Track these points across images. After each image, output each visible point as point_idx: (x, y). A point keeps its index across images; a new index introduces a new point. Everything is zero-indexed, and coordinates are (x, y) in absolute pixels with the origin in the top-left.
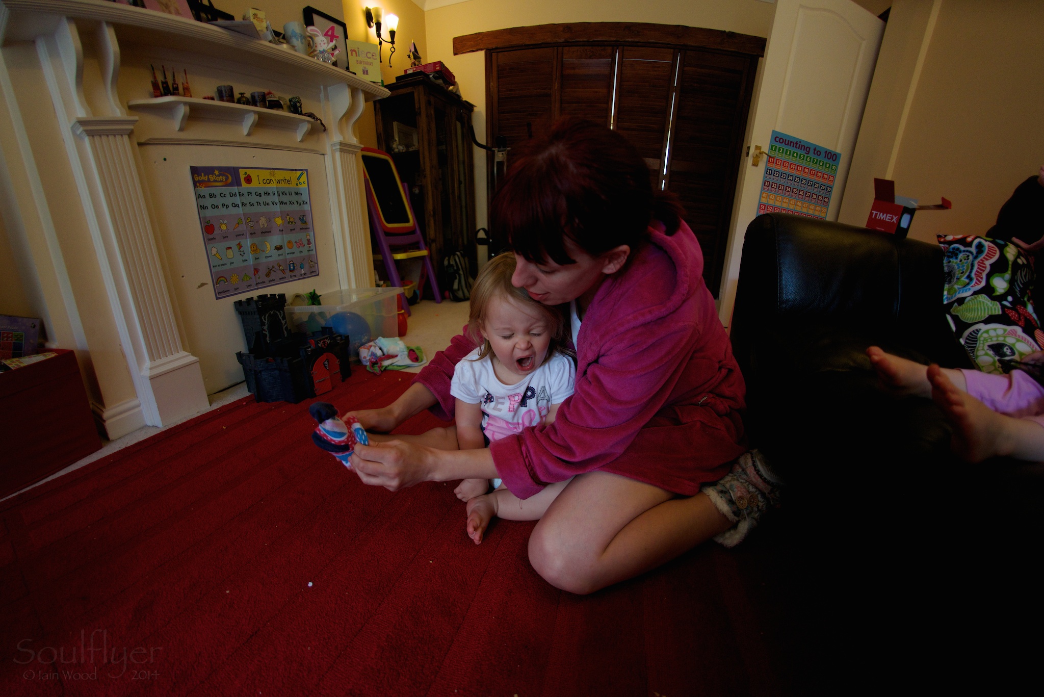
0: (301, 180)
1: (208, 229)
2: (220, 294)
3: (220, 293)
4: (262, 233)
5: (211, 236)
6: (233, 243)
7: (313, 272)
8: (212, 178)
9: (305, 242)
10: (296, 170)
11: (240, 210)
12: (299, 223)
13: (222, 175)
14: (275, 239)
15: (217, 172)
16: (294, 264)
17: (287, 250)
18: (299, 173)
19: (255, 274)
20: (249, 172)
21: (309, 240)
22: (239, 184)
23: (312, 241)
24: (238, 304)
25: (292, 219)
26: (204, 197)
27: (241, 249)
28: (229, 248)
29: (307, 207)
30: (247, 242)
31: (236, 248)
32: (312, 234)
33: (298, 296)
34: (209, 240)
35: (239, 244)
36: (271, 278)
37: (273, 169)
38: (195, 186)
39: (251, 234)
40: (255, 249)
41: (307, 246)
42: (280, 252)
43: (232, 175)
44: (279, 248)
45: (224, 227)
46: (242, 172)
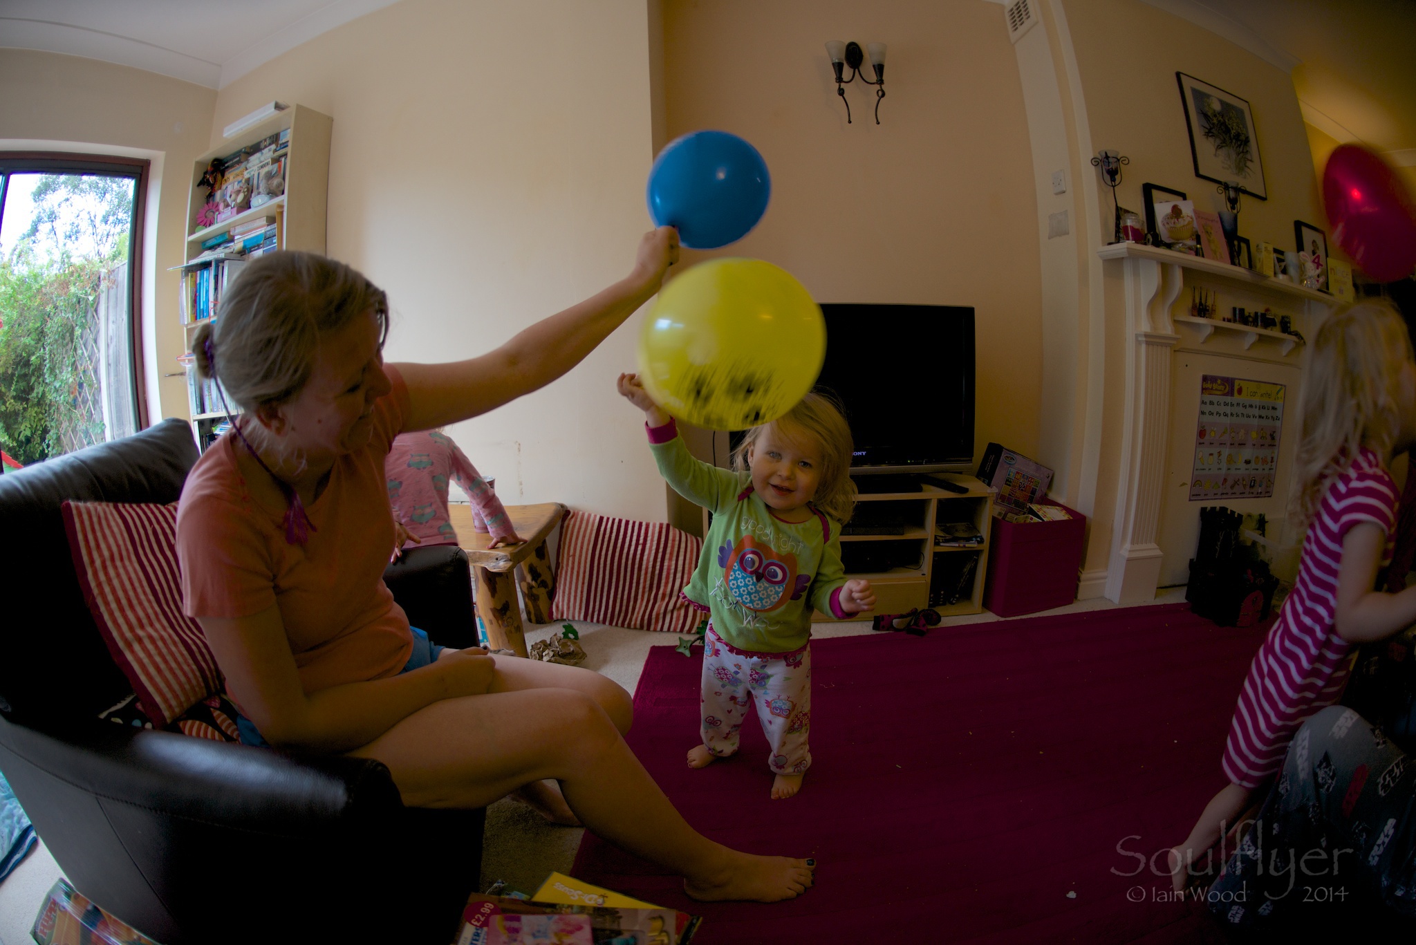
0: (1279, 396)
1: (1202, 433)
2: (1194, 497)
3: (1194, 495)
4: (1239, 444)
5: (1202, 441)
6: (1215, 451)
7: (1268, 492)
8: (1215, 386)
9: (1269, 460)
10: (1277, 384)
11: (1227, 420)
12: (1269, 437)
13: (1224, 385)
14: (1247, 453)
15: (1219, 382)
16: (1255, 480)
17: (1253, 465)
18: (1279, 387)
19: (1223, 484)
20: (1243, 384)
21: (1272, 458)
22: (1232, 395)
23: (1275, 459)
24: (1203, 510)
25: (1264, 435)
26: (1206, 403)
27: (1220, 458)
28: (1211, 454)
29: (1278, 423)
30: (1226, 452)
31: (1216, 455)
32: (1276, 452)
33: (1249, 516)
34: (1200, 444)
35: (1219, 452)
36: (1233, 491)
37: (1260, 382)
38: (1202, 393)
39: (1231, 444)
40: (1230, 459)
41: (1270, 464)
42: (1248, 466)
43: (1229, 386)
44: (1248, 462)
45: (1213, 434)
46: (1237, 383)
